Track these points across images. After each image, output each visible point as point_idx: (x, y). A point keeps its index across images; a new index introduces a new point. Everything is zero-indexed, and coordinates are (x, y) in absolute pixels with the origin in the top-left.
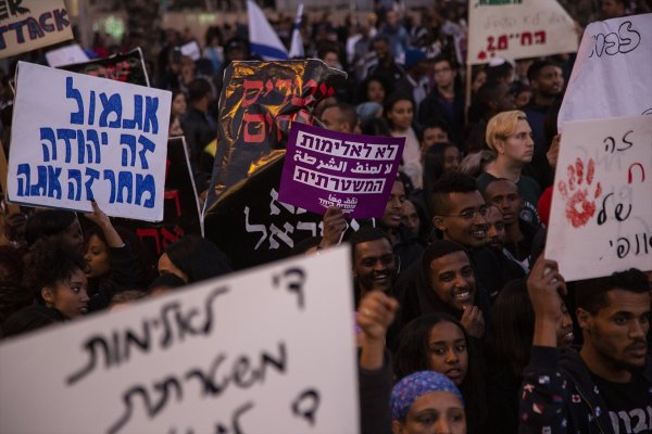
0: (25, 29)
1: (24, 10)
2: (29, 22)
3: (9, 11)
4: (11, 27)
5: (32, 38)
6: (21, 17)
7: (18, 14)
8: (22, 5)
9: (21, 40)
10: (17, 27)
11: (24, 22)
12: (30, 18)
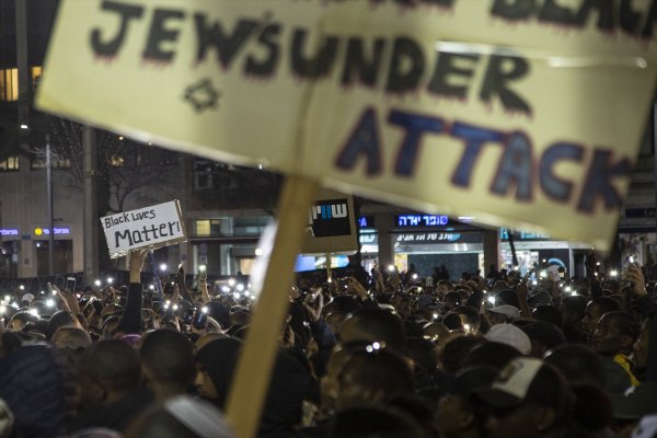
0: (491, 155)
1: (516, 104)
2: (513, 143)
3: (475, 85)
4: (456, 129)
5: (496, 189)
6: (496, 117)
7: (496, 104)
8: (520, 87)
9: (461, 178)
10: (475, 139)
11: (499, 137)
12: (520, 135)
